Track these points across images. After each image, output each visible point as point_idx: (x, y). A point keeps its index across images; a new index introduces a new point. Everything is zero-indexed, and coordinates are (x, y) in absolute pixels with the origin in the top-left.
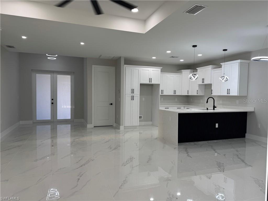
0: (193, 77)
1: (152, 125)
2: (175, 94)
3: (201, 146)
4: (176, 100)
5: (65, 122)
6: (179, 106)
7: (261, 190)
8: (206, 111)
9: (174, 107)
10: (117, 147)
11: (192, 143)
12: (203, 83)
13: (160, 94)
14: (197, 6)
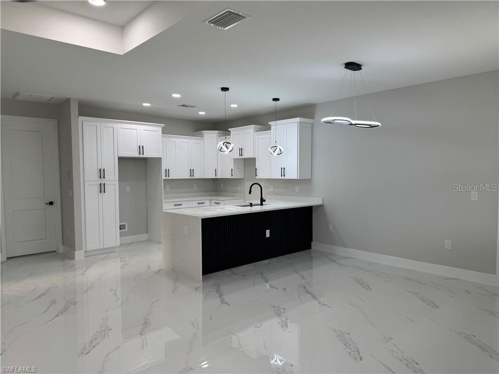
0: (224, 148)
1: (148, 240)
2: (192, 177)
3: (244, 276)
4: (195, 188)
6: (200, 199)
7: (350, 353)
8: (248, 210)
9: (191, 202)
10: (67, 306)
12: (241, 157)
13: (164, 177)
14: (230, 12)
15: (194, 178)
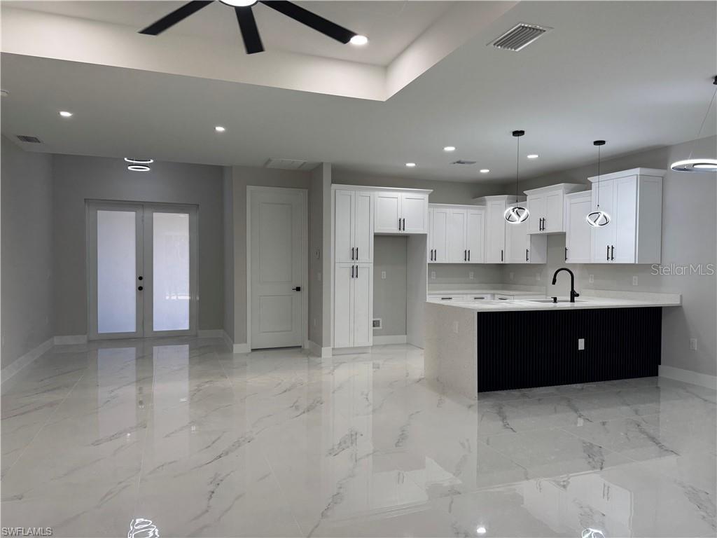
0: (514, 215)
1: (407, 344)
2: (467, 262)
3: (539, 400)
4: (471, 277)
5: (173, 337)
6: (478, 293)
7: (704, 517)
8: (550, 306)
9: (465, 296)
10: (314, 404)
11: (516, 392)
12: (542, 232)
13: (429, 261)
14: (523, 27)
15: (470, 262)
